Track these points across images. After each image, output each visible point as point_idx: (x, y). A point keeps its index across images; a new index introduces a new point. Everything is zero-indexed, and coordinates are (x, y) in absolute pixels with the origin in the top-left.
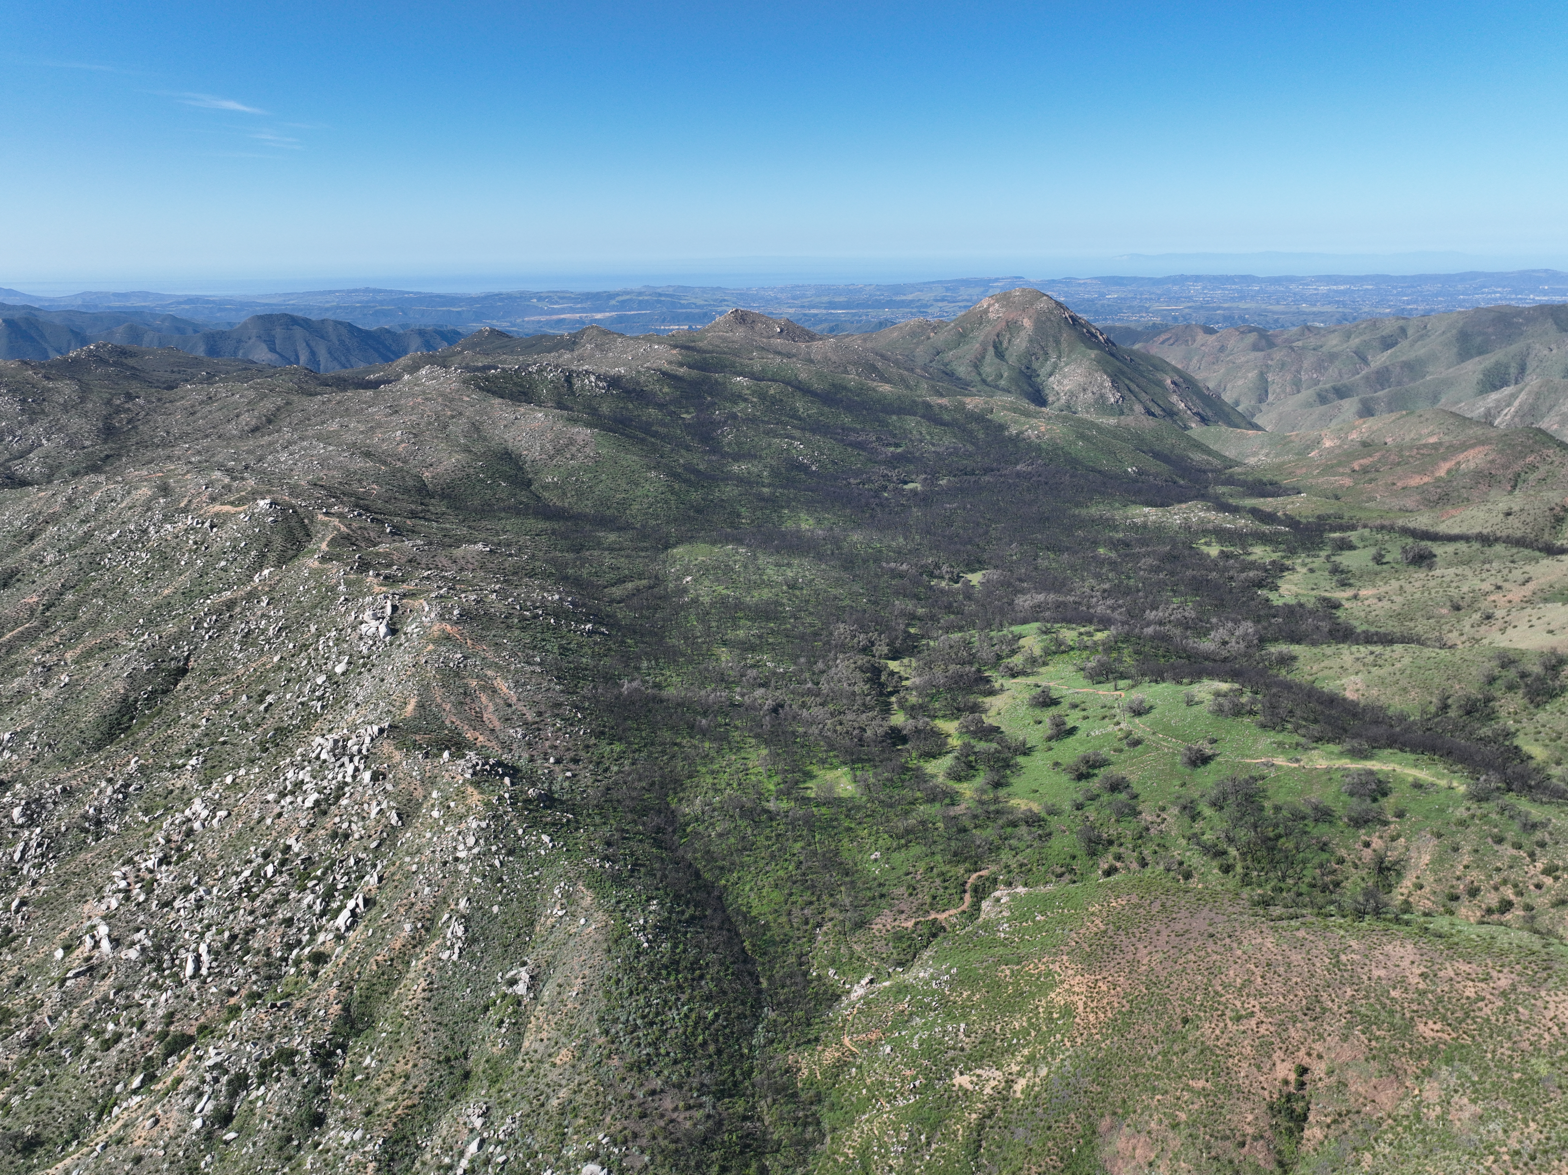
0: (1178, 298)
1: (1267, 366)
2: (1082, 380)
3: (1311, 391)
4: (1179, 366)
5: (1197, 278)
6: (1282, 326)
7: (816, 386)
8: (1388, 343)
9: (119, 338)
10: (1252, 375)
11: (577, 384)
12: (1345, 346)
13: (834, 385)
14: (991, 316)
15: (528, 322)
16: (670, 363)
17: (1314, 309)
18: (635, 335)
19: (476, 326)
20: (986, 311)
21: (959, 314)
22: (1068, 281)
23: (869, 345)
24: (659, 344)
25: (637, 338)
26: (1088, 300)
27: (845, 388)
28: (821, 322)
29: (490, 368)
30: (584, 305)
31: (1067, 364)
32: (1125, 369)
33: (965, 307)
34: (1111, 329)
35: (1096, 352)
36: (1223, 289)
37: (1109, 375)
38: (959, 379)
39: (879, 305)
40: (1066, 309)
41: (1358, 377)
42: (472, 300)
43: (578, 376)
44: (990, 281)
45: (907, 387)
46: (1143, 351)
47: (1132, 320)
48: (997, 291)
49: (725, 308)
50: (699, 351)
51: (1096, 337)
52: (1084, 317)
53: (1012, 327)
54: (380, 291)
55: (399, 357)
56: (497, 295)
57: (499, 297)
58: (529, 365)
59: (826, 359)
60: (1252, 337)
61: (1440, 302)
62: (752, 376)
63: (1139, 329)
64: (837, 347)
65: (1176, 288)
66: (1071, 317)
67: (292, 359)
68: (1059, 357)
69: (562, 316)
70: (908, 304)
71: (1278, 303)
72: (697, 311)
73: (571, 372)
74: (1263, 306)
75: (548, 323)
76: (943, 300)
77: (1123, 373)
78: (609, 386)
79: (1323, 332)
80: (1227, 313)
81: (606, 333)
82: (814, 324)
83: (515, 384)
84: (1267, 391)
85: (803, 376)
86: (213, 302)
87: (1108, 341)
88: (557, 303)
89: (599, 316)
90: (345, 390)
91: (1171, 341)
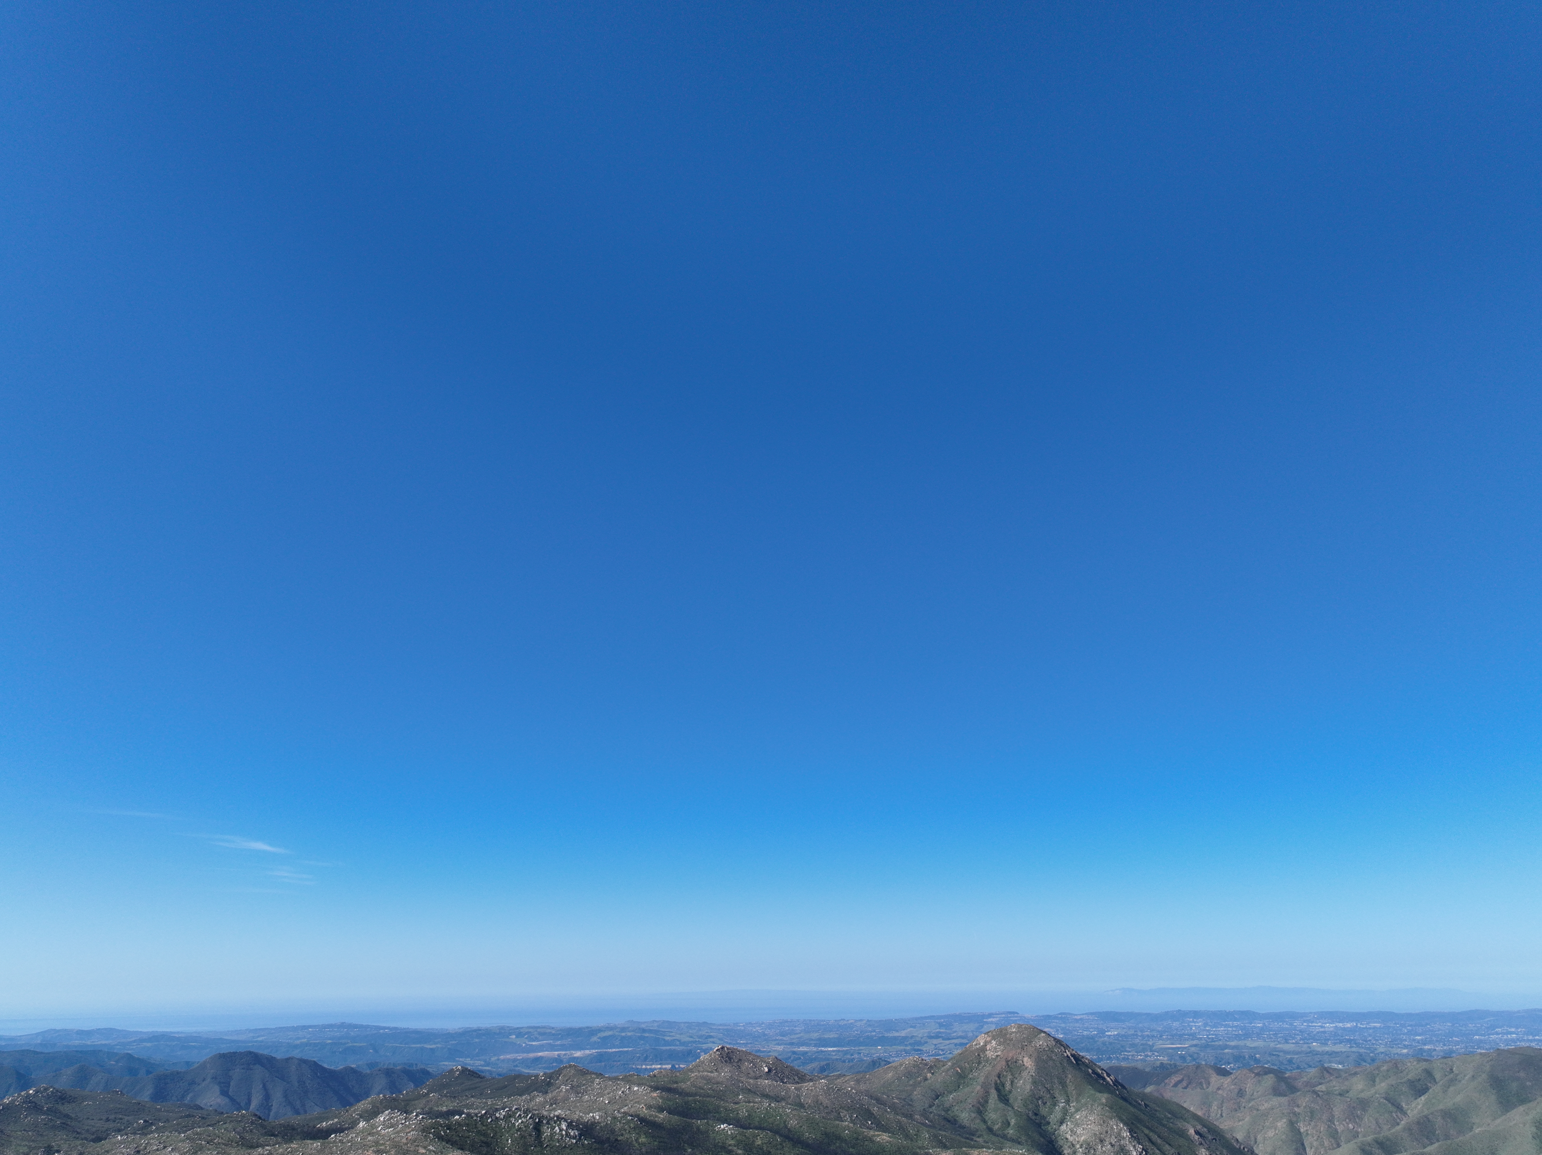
0: (1181, 1036)
1: (1295, 1113)
2: (1097, 1129)
3: (1352, 1145)
4: (1200, 1113)
5: (1196, 1014)
6: (1298, 1068)
7: (808, 1135)
8: (1419, 1088)
9: (64, 1082)
10: (1282, 1124)
11: (547, 1132)
12: (1373, 1091)
13: (826, 1134)
14: (990, 1054)
15: (503, 1060)
16: (649, 1107)
17: (1327, 1049)
18: (614, 1075)
19: (448, 1065)
20: (983, 1049)
21: (957, 1052)
22: (1064, 1017)
23: (863, 1087)
24: (639, 1085)
25: (617, 1079)
26: (1088, 1037)
27: (839, 1138)
28: (812, 1060)
29: (453, 1113)
30: (564, 1042)
31: (1077, 1110)
32: (1142, 1116)
33: (961, 1044)
34: (1118, 1070)
35: (1106, 1095)
36: (1226, 1026)
37: (1125, 1124)
38: (963, 1127)
39: (872, 1042)
40: (1066, 1047)
41: (1398, 1128)
42: (447, 1036)
43: (548, 1123)
44: (984, 1016)
45: (907, 1136)
46: (1156, 1094)
47: (1138, 1059)
48: (993, 1027)
49: (710, 1045)
50: (682, 1093)
51: (1104, 1079)
52: (1087, 1056)
53: (1013, 1066)
54: (355, 1026)
55: (359, 1101)
56: (475, 1031)
57: (478, 1033)
58: (497, 1110)
59: (818, 1103)
60: (1269, 1080)
61: (1457, 1043)
62: (737, 1123)
63: (1147, 1070)
64: (828, 1089)
65: (1176, 1024)
66: (1073, 1055)
67: (242, 1104)
68: (1068, 1102)
69: (540, 1054)
70: (902, 1041)
71: (1287, 1042)
72: (681, 1048)
73: (541, 1118)
74: (1272, 1045)
75: (524, 1062)
76: (937, 1037)
77: (1140, 1121)
78: (580, 1135)
79: (1344, 1075)
80: (1235, 1052)
81: (584, 1073)
82: (804, 1064)
83: (479, 1132)
84: (1303, 1144)
85: (793, 1123)
86: (179, 1039)
87: (1116, 1083)
88: (536, 1039)
89: (578, 1054)
90: (290, 1141)
91: (1184, 1084)
